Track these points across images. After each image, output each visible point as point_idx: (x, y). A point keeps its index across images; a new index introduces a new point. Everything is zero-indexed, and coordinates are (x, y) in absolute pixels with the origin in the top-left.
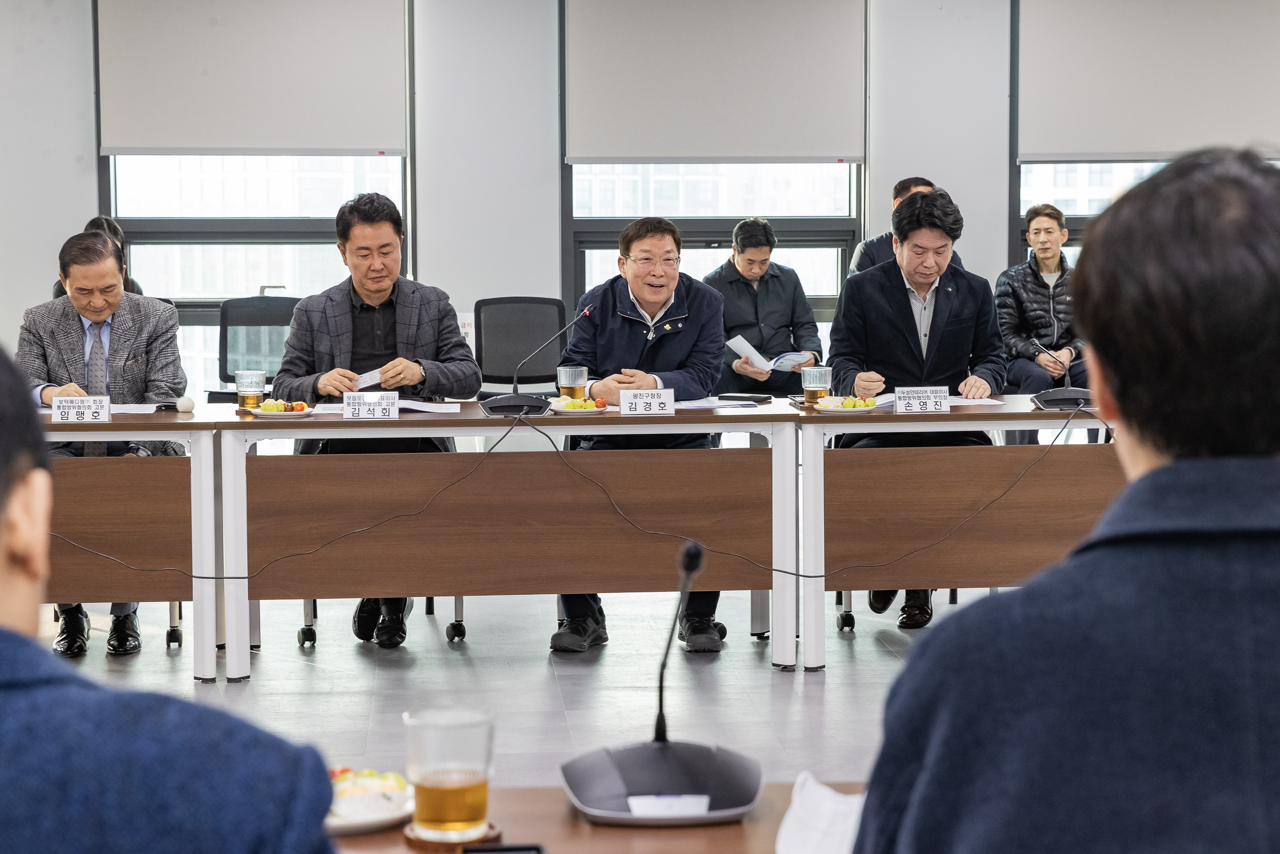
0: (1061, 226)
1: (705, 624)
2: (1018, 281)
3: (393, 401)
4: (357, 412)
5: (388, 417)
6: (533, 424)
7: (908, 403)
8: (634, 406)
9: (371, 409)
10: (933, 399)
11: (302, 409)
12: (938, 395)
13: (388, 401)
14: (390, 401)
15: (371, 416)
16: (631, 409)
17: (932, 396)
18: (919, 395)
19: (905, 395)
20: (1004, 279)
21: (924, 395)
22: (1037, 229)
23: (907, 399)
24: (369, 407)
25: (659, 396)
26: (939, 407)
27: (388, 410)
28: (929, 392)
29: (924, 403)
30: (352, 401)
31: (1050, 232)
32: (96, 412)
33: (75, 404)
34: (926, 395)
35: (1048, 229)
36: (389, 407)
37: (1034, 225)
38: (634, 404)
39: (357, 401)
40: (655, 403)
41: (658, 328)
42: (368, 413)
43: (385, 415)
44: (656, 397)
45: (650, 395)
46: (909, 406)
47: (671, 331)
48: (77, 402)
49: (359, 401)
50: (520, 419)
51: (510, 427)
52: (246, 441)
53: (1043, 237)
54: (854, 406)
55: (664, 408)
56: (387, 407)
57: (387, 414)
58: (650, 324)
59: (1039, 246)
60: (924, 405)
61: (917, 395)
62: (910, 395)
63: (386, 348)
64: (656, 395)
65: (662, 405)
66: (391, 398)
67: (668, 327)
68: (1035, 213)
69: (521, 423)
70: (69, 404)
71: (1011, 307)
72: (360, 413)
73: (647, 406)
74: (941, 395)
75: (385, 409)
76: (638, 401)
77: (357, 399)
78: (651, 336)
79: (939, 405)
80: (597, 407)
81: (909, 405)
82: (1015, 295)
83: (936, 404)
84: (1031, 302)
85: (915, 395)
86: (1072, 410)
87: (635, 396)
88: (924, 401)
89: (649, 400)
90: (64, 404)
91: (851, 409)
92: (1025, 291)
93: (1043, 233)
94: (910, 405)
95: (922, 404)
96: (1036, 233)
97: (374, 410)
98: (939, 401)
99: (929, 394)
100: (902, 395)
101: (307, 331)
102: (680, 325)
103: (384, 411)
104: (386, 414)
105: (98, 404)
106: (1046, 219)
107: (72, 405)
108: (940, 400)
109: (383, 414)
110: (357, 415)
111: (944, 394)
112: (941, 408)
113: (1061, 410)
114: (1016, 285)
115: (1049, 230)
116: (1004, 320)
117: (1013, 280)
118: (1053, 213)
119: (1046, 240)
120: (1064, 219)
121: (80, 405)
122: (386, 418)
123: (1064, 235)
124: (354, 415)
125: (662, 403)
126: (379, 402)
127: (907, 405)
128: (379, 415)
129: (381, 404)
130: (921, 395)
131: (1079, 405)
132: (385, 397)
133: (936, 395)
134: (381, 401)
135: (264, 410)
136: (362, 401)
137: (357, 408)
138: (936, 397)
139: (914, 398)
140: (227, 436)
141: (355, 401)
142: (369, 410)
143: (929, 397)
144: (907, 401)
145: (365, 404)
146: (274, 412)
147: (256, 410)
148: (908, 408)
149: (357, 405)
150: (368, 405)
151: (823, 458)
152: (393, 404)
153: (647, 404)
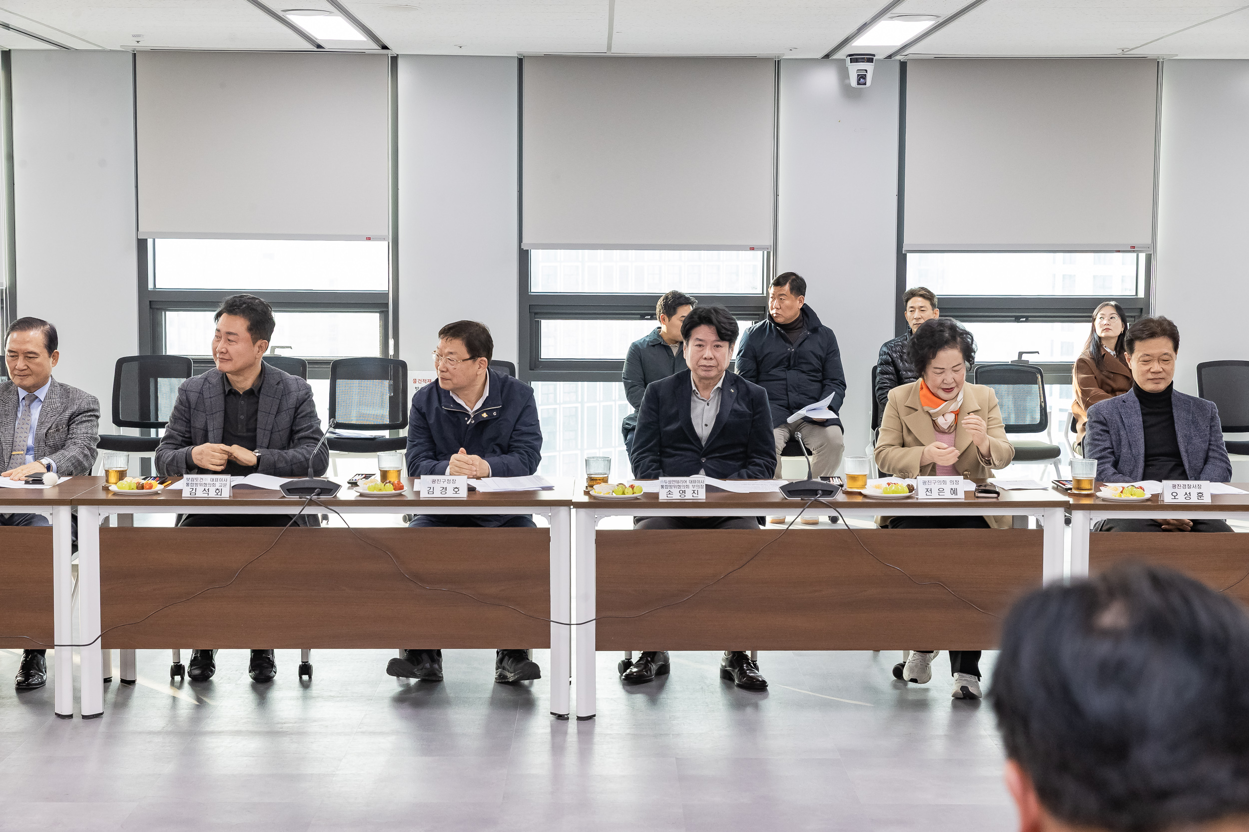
0: (933, 305)
2: (896, 352)
3: (226, 482)
4: (194, 491)
5: (220, 496)
7: (670, 491)
10: (691, 488)
11: (151, 488)
12: (696, 484)
13: (221, 482)
14: (223, 483)
15: (206, 495)
16: (429, 493)
17: (691, 485)
18: (679, 484)
19: (667, 484)
20: (885, 349)
21: (684, 484)
22: (911, 306)
23: (669, 487)
24: (206, 487)
26: (696, 495)
27: (220, 490)
30: (190, 482)
34: (686, 484)
35: (922, 307)
36: (221, 488)
37: (910, 303)
38: (432, 489)
39: (194, 482)
40: (450, 487)
41: (477, 414)
42: (203, 492)
43: (217, 495)
44: (451, 482)
46: (670, 494)
47: (487, 419)
49: (196, 482)
52: (100, 515)
53: (917, 314)
54: (624, 493)
55: (457, 493)
56: (220, 488)
57: (220, 494)
58: (470, 413)
59: (914, 322)
61: (677, 484)
62: (672, 484)
63: (248, 430)
64: (452, 480)
66: (224, 480)
67: (485, 416)
68: (913, 294)
71: (892, 374)
72: (198, 493)
73: (443, 491)
74: (698, 484)
75: (217, 489)
78: (469, 423)
79: (697, 493)
80: (396, 489)
81: (670, 493)
82: (893, 363)
83: (694, 492)
84: (906, 371)
85: (676, 484)
86: (808, 500)
87: (434, 481)
88: (683, 490)
89: (444, 485)
91: (621, 495)
92: (902, 360)
93: (917, 311)
95: (681, 492)
96: (911, 311)
97: (208, 490)
99: (688, 483)
100: (664, 484)
101: (186, 408)
102: (495, 414)
103: (218, 491)
106: (920, 299)
108: (698, 489)
110: (194, 494)
111: (701, 484)
113: (802, 499)
114: (895, 355)
115: (922, 309)
116: (886, 385)
117: (892, 350)
118: (927, 295)
119: (920, 317)
120: (936, 300)
122: (218, 497)
123: (935, 314)
124: (192, 494)
125: (456, 488)
126: (212, 483)
127: (668, 493)
128: (212, 495)
129: (214, 485)
130: (681, 484)
131: (817, 495)
132: (219, 479)
133: (694, 484)
134: (214, 482)
135: (119, 488)
136: (199, 482)
137: (194, 488)
138: (693, 486)
139: (675, 487)
140: (83, 512)
141: (193, 482)
142: (205, 490)
143: (687, 486)
144: (669, 489)
145: (201, 484)
146: (127, 490)
147: (113, 488)
148: (669, 496)
149: (194, 485)
150: (203, 485)
151: (594, 538)
152: (225, 485)
153: (443, 488)
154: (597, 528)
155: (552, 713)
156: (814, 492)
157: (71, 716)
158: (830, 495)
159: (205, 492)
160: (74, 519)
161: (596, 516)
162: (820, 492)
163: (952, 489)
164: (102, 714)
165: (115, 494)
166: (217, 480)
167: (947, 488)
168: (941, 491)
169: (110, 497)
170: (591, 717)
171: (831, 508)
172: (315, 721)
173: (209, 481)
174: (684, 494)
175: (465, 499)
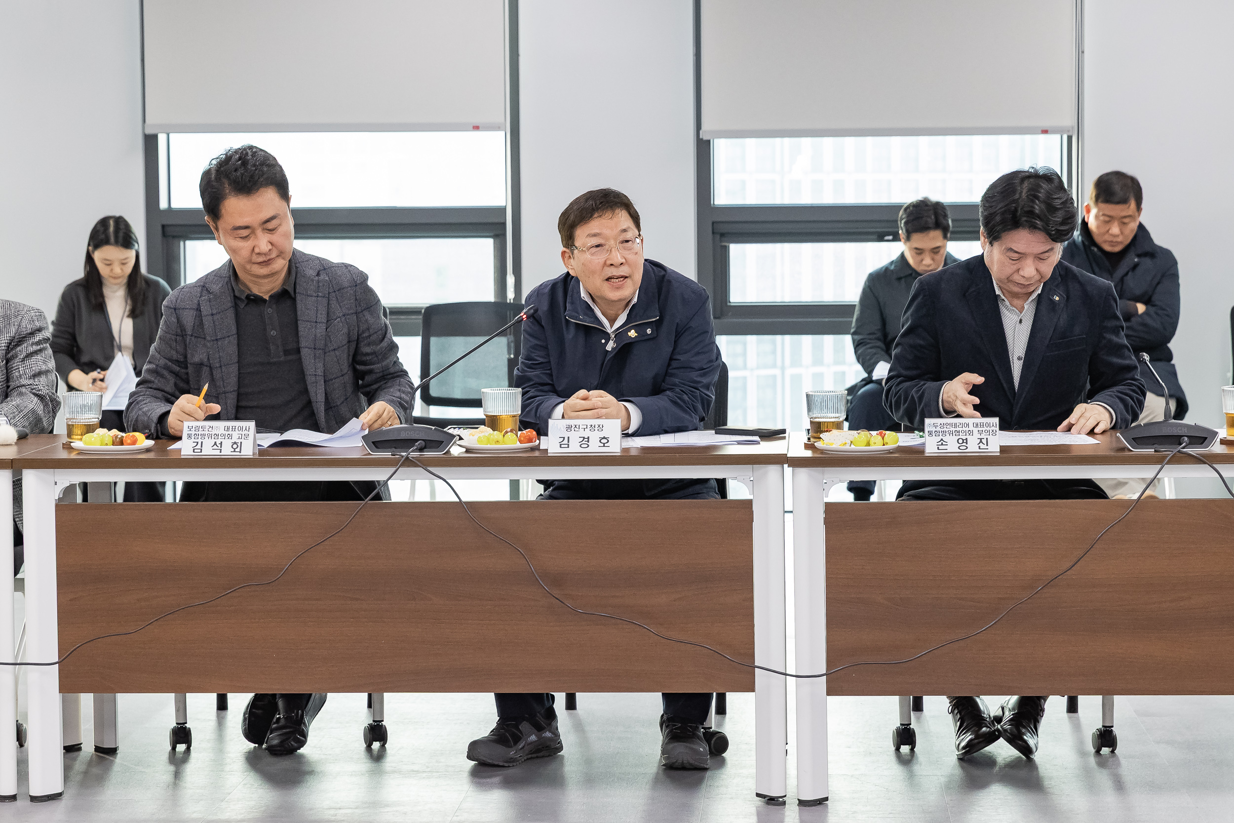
1: (690, 732)
3: (247, 432)
4: (199, 446)
5: (238, 454)
6: (425, 464)
7: (942, 440)
8: (566, 442)
9: (218, 442)
10: (977, 435)
11: (134, 442)
12: (984, 429)
13: (241, 432)
14: (243, 433)
15: (218, 452)
16: (562, 446)
17: (975, 430)
18: (958, 429)
19: (938, 429)
21: (964, 429)
23: (941, 434)
24: (215, 440)
25: (601, 428)
26: (985, 447)
27: (239, 444)
28: (971, 425)
29: (963, 440)
30: (193, 433)
34: (967, 429)
36: (241, 440)
38: (566, 439)
39: (200, 433)
40: (595, 437)
41: (620, 334)
42: (213, 448)
43: (234, 451)
44: (596, 429)
45: (589, 427)
46: (942, 444)
47: (637, 339)
49: (203, 433)
50: (407, 458)
51: (394, 469)
52: (56, 484)
54: (868, 444)
55: (606, 445)
56: (239, 441)
57: (238, 450)
58: (610, 330)
60: (963, 442)
61: (954, 429)
62: (945, 429)
63: (286, 353)
64: (597, 426)
65: (604, 441)
66: (244, 429)
67: (632, 334)
69: (408, 463)
72: (203, 448)
73: (584, 442)
74: (988, 429)
75: (235, 443)
77: (200, 429)
78: (610, 346)
79: (985, 443)
80: (521, 442)
81: (942, 442)
83: (981, 442)
85: (952, 429)
86: (1168, 451)
87: (569, 428)
88: (964, 438)
89: (587, 433)
91: (864, 448)
94: (944, 443)
95: (961, 441)
97: (221, 444)
98: (985, 437)
99: (971, 428)
100: (934, 429)
101: (177, 335)
102: (649, 331)
103: (235, 446)
104: (236, 450)
108: (987, 437)
109: (233, 450)
110: (199, 451)
111: (993, 428)
112: (987, 447)
113: (1155, 451)
122: (236, 455)
124: (195, 451)
125: (604, 438)
126: (227, 433)
127: (940, 443)
128: (227, 451)
129: (230, 436)
130: (961, 429)
131: (1180, 444)
132: (237, 428)
133: (980, 429)
134: (230, 432)
135: (85, 443)
136: (207, 433)
137: (200, 441)
138: (980, 432)
139: (951, 433)
140: (30, 477)
141: (197, 433)
142: (215, 443)
143: (971, 433)
144: (941, 437)
145: (210, 436)
146: (98, 447)
147: (77, 444)
148: (941, 447)
149: (200, 437)
150: (213, 437)
151: (822, 516)
152: (247, 436)
153: (584, 438)
154: (827, 500)
155: (758, 795)
156: (1176, 440)
157: (13, 798)
158: (1202, 443)
159: (215, 447)
161: (825, 481)
162: (1186, 439)
164: (60, 795)
165: (81, 452)
166: (234, 429)
169: (73, 456)
170: (821, 802)
171: (1205, 463)
172: (387, 806)
173: (222, 431)
174: (964, 444)
175: (619, 454)
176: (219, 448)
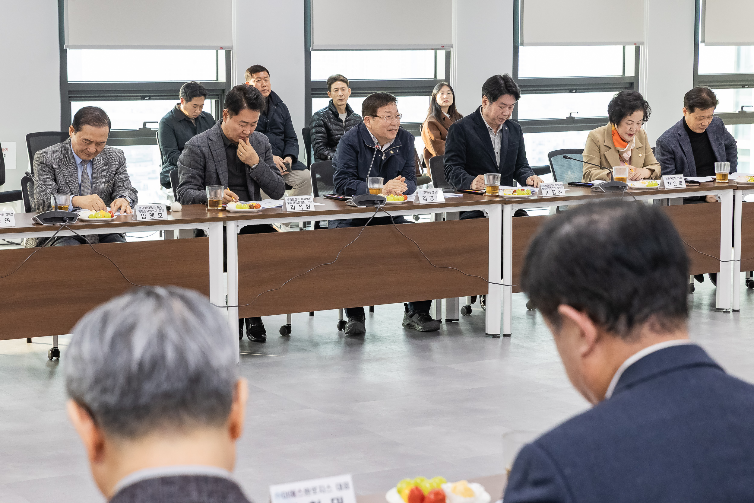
0: (348, 86)
3: (311, 200)
4: (293, 207)
5: (309, 209)
8: (425, 198)
10: (557, 189)
11: (259, 207)
14: (309, 200)
15: (301, 209)
16: (424, 200)
17: (557, 187)
18: (551, 187)
19: (545, 187)
20: (317, 117)
21: (553, 187)
22: (336, 89)
24: (300, 204)
25: (436, 192)
26: (560, 193)
27: (309, 206)
28: (555, 185)
31: (344, 90)
32: (160, 213)
33: (148, 209)
34: (554, 187)
36: (309, 204)
37: (334, 86)
39: (292, 201)
40: (435, 196)
41: (387, 152)
44: (434, 192)
45: (432, 192)
47: (394, 154)
48: (149, 208)
49: (293, 201)
53: (340, 93)
57: (309, 208)
58: (382, 150)
59: (338, 97)
61: (550, 187)
62: (547, 187)
66: (309, 199)
67: (392, 152)
68: (334, 80)
70: (145, 210)
71: (323, 133)
72: (295, 208)
73: (431, 198)
74: (560, 186)
75: (307, 205)
76: (426, 195)
78: (384, 157)
80: (404, 199)
81: (547, 192)
82: (325, 126)
83: (559, 191)
84: (334, 131)
87: (425, 193)
89: (432, 195)
90: (142, 209)
91: (521, 196)
92: (331, 123)
93: (340, 90)
95: (553, 191)
96: (336, 91)
97: (302, 205)
98: (560, 189)
100: (544, 187)
102: (397, 151)
104: (308, 208)
105: (160, 209)
106: (340, 83)
107: (146, 210)
111: (562, 186)
114: (325, 120)
115: (343, 89)
117: (322, 117)
120: (349, 82)
121: (150, 209)
122: (309, 210)
123: (349, 91)
124: (292, 209)
126: (303, 201)
127: (547, 193)
128: (305, 209)
129: (304, 202)
130: (552, 187)
132: (306, 198)
134: (304, 201)
136: (295, 201)
137: (293, 205)
138: (558, 188)
141: (291, 201)
144: (547, 190)
148: (548, 194)
149: (293, 203)
150: (298, 203)
152: (311, 202)
153: (431, 197)
159: (300, 207)
160: (225, 228)
163: (679, 182)
167: (677, 181)
168: (675, 183)
173: (300, 200)
174: (554, 193)
175: (444, 203)
176: (302, 207)
